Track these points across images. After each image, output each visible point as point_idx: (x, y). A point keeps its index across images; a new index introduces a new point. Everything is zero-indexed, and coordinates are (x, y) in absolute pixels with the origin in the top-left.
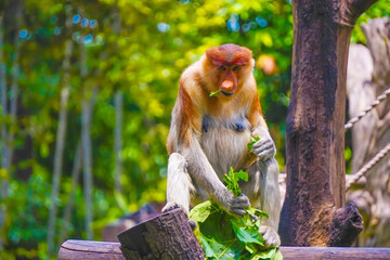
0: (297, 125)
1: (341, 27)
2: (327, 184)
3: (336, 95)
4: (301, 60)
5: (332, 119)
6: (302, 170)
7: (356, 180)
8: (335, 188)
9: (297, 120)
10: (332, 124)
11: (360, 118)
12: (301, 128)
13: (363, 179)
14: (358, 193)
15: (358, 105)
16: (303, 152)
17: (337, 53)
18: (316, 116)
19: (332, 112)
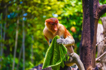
0: (83, 45)
1: (96, 19)
2: (90, 61)
3: (94, 37)
4: (85, 28)
5: (92, 44)
6: (84, 57)
7: (98, 60)
8: (93, 62)
9: (83, 44)
10: (92, 45)
11: (99, 43)
12: (84, 46)
13: (100, 60)
14: (98, 64)
15: (99, 40)
16: (84, 52)
17: (94, 26)
18: (88, 43)
19: (93, 42)
